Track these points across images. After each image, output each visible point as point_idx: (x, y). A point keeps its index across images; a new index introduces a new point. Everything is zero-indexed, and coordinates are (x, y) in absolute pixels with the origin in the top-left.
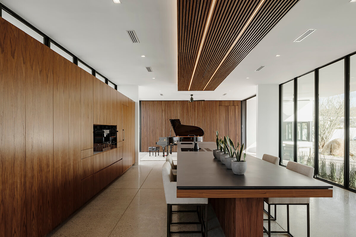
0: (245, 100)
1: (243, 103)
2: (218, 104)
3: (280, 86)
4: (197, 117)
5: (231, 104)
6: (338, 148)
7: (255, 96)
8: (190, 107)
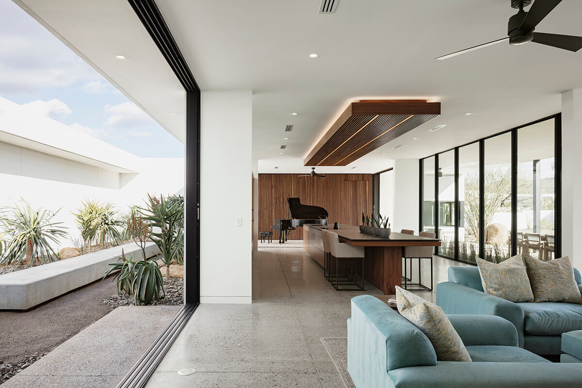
0: (378, 174)
1: (375, 177)
2: (343, 178)
3: (421, 161)
4: (316, 195)
5: (361, 178)
6: (494, 235)
7: (392, 169)
8: (308, 182)
